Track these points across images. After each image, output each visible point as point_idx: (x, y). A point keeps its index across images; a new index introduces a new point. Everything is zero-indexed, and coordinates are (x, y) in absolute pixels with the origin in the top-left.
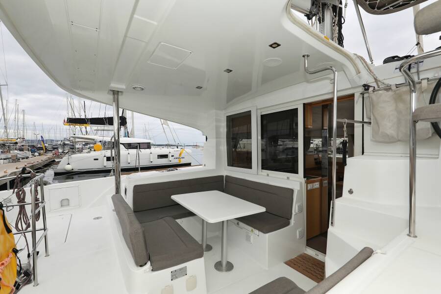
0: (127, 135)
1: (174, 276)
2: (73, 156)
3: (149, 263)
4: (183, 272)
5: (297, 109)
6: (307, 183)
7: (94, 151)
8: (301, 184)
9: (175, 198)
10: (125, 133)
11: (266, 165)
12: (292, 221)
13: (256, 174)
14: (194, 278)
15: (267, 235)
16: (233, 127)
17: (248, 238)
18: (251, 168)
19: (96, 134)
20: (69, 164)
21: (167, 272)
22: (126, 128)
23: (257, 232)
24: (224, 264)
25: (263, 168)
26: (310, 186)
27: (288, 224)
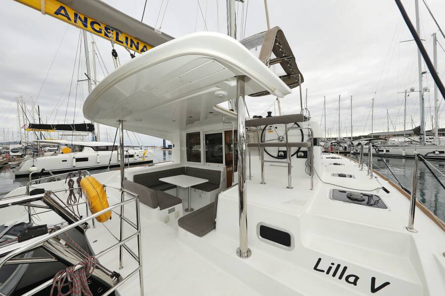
0: (95, 139)
1: (170, 212)
2: (38, 159)
3: (159, 207)
4: (173, 210)
5: (222, 133)
6: (227, 168)
7: (62, 153)
8: (224, 168)
9: (161, 180)
10: (93, 138)
11: (208, 160)
12: (221, 186)
13: (203, 165)
14: (178, 212)
15: (209, 192)
16: (190, 139)
17: (200, 196)
18: (200, 162)
19: (61, 139)
20: (33, 166)
21: (167, 210)
22: (94, 133)
23: (204, 192)
24: (190, 209)
25: (207, 162)
26: (228, 169)
27: (219, 187)
